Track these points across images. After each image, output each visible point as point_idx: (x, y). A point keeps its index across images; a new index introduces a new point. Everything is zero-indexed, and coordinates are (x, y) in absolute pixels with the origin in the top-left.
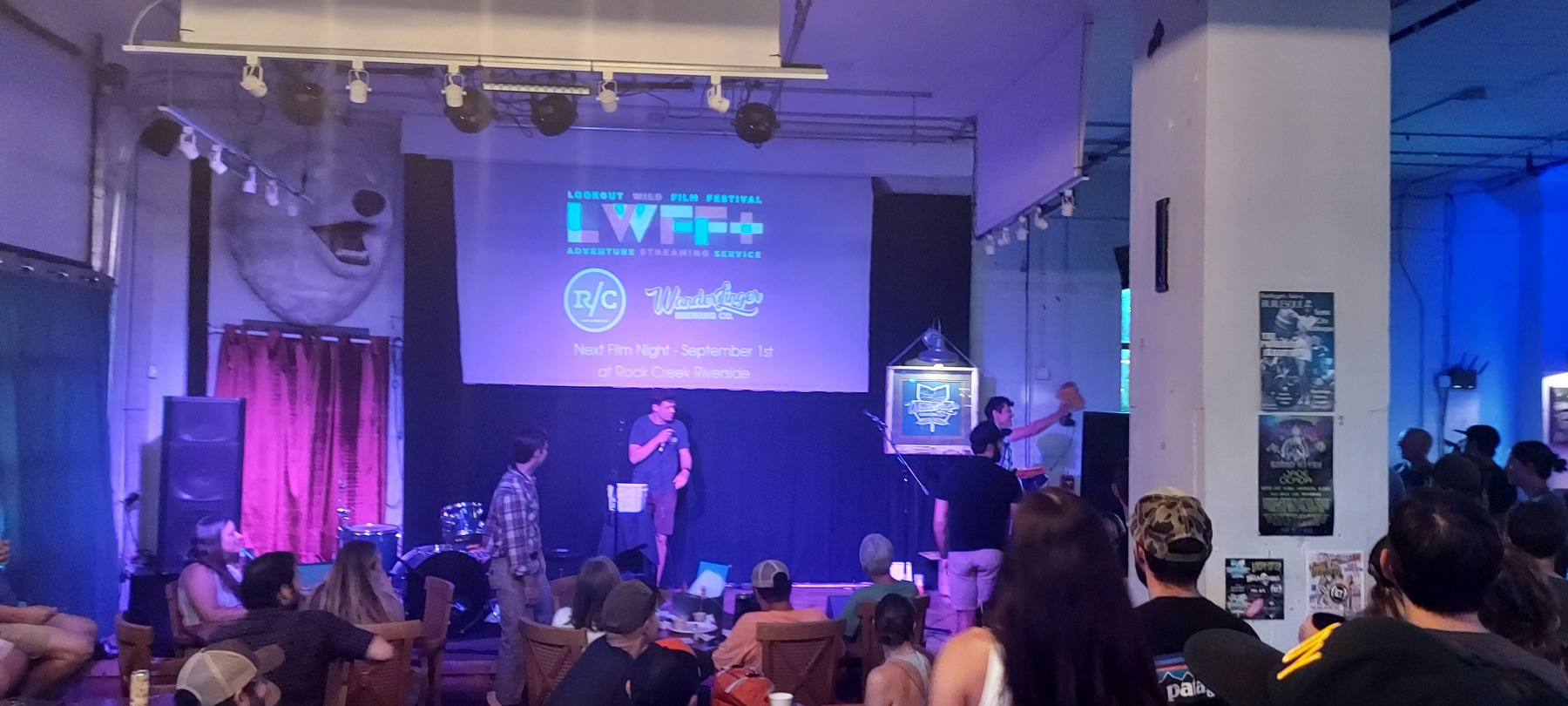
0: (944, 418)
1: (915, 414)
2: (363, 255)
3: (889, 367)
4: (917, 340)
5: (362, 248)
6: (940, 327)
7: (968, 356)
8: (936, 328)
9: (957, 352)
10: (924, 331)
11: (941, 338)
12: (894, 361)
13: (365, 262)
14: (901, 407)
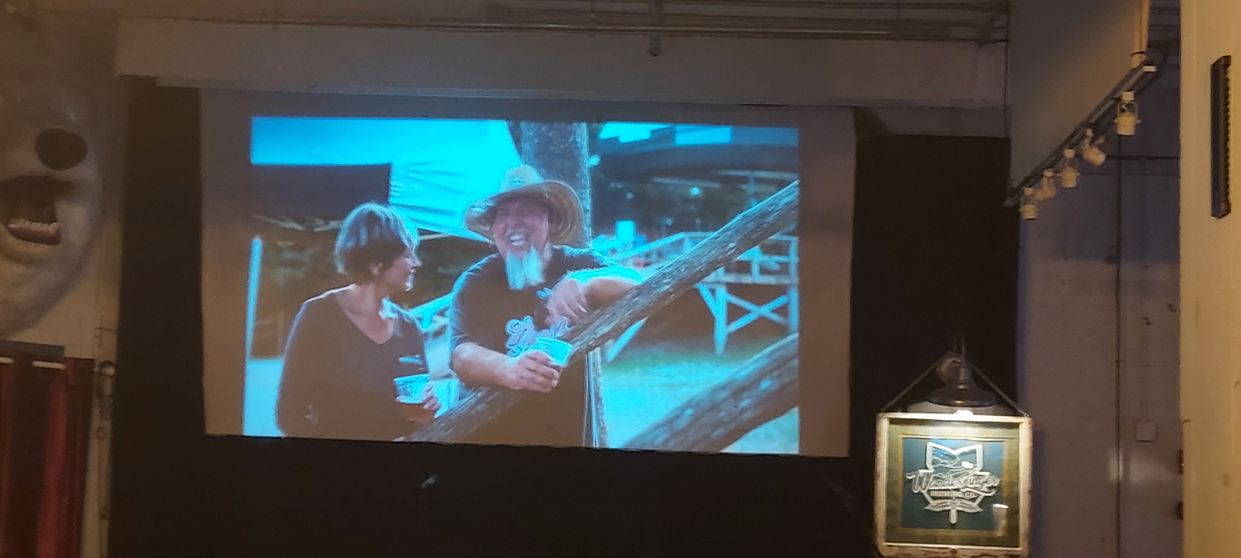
0: (974, 500)
1: (924, 492)
2: (51, 228)
3: (881, 415)
4: (929, 370)
5: (52, 218)
6: (964, 349)
7: (1015, 400)
8: (959, 351)
9: (995, 392)
10: (939, 355)
11: (967, 367)
12: (888, 405)
13: (53, 240)
14: (901, 482)
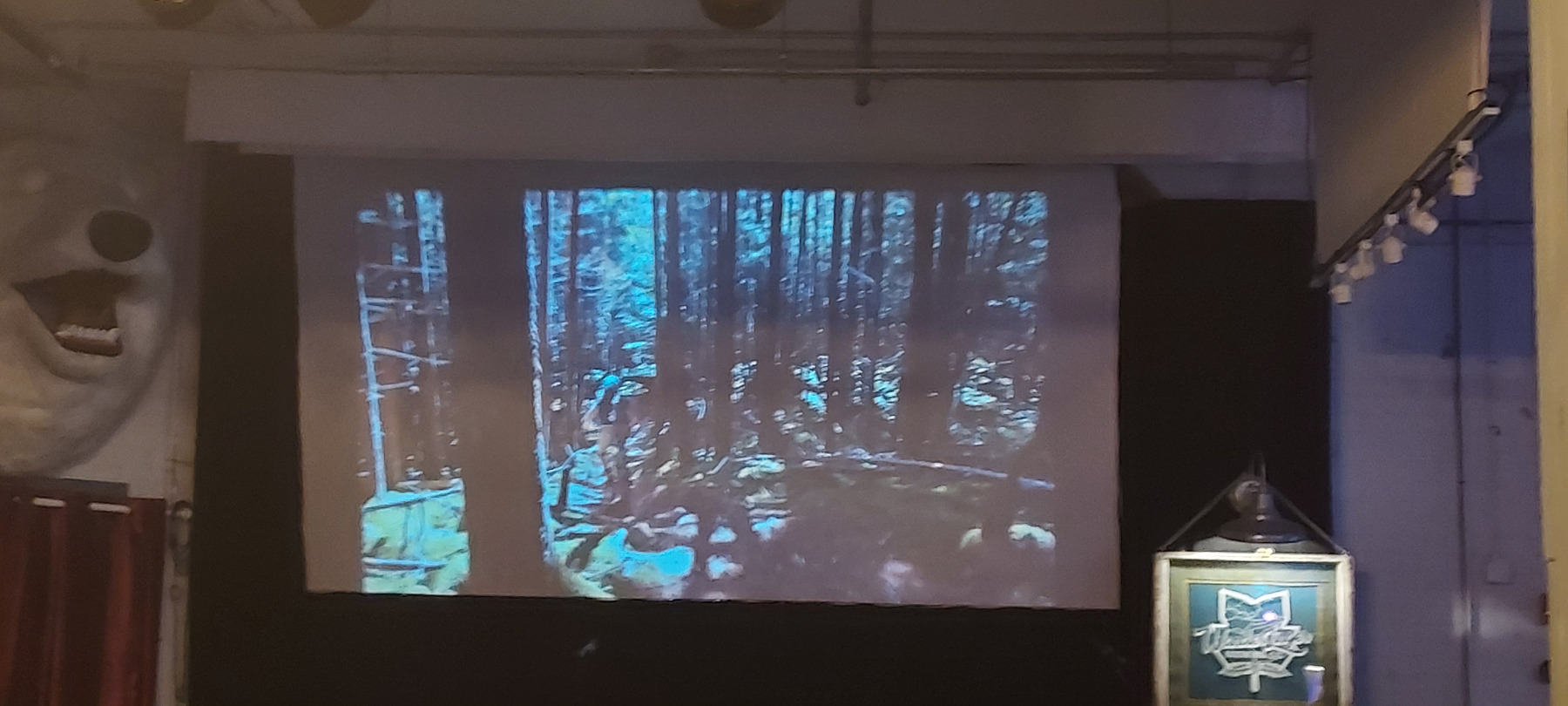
0: (1280, 662)
1: (1217, 652)
3: (1160, 554)
4: (1219, 498)
6: (1263, 470)
7: (1329, 533)
8: (1257, 473)
9: (1302, 523)
10: (1232, 478)
11: (1267, 493)
12: (1170, 541)
14: (1186, 641)
